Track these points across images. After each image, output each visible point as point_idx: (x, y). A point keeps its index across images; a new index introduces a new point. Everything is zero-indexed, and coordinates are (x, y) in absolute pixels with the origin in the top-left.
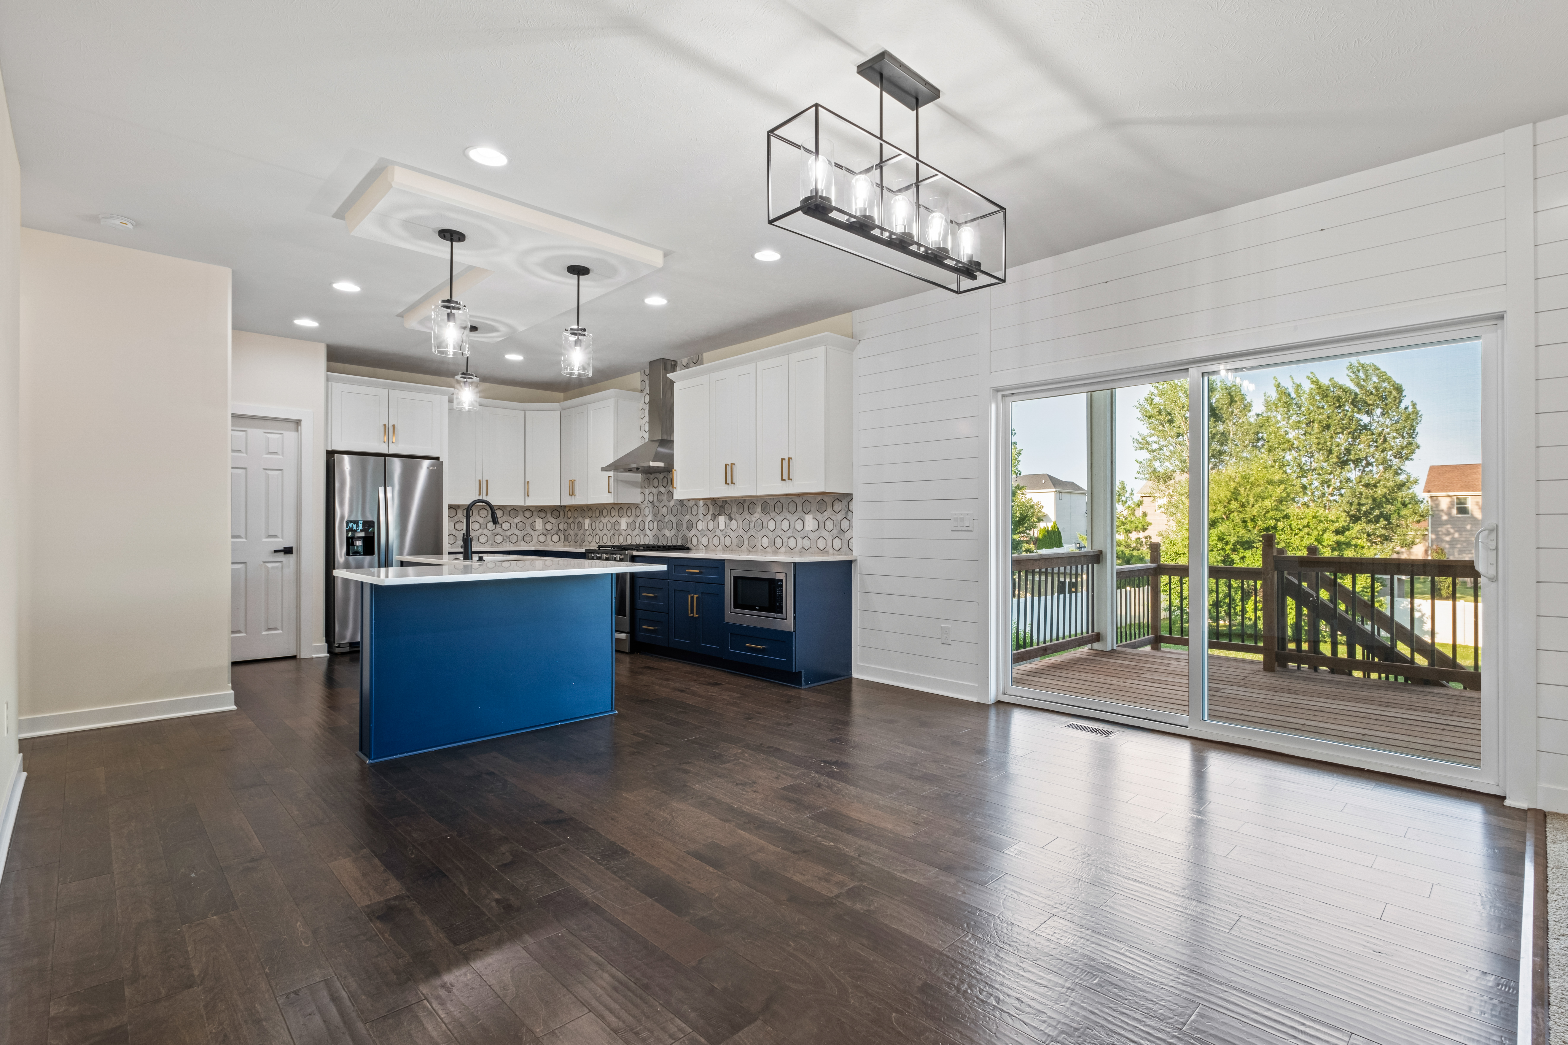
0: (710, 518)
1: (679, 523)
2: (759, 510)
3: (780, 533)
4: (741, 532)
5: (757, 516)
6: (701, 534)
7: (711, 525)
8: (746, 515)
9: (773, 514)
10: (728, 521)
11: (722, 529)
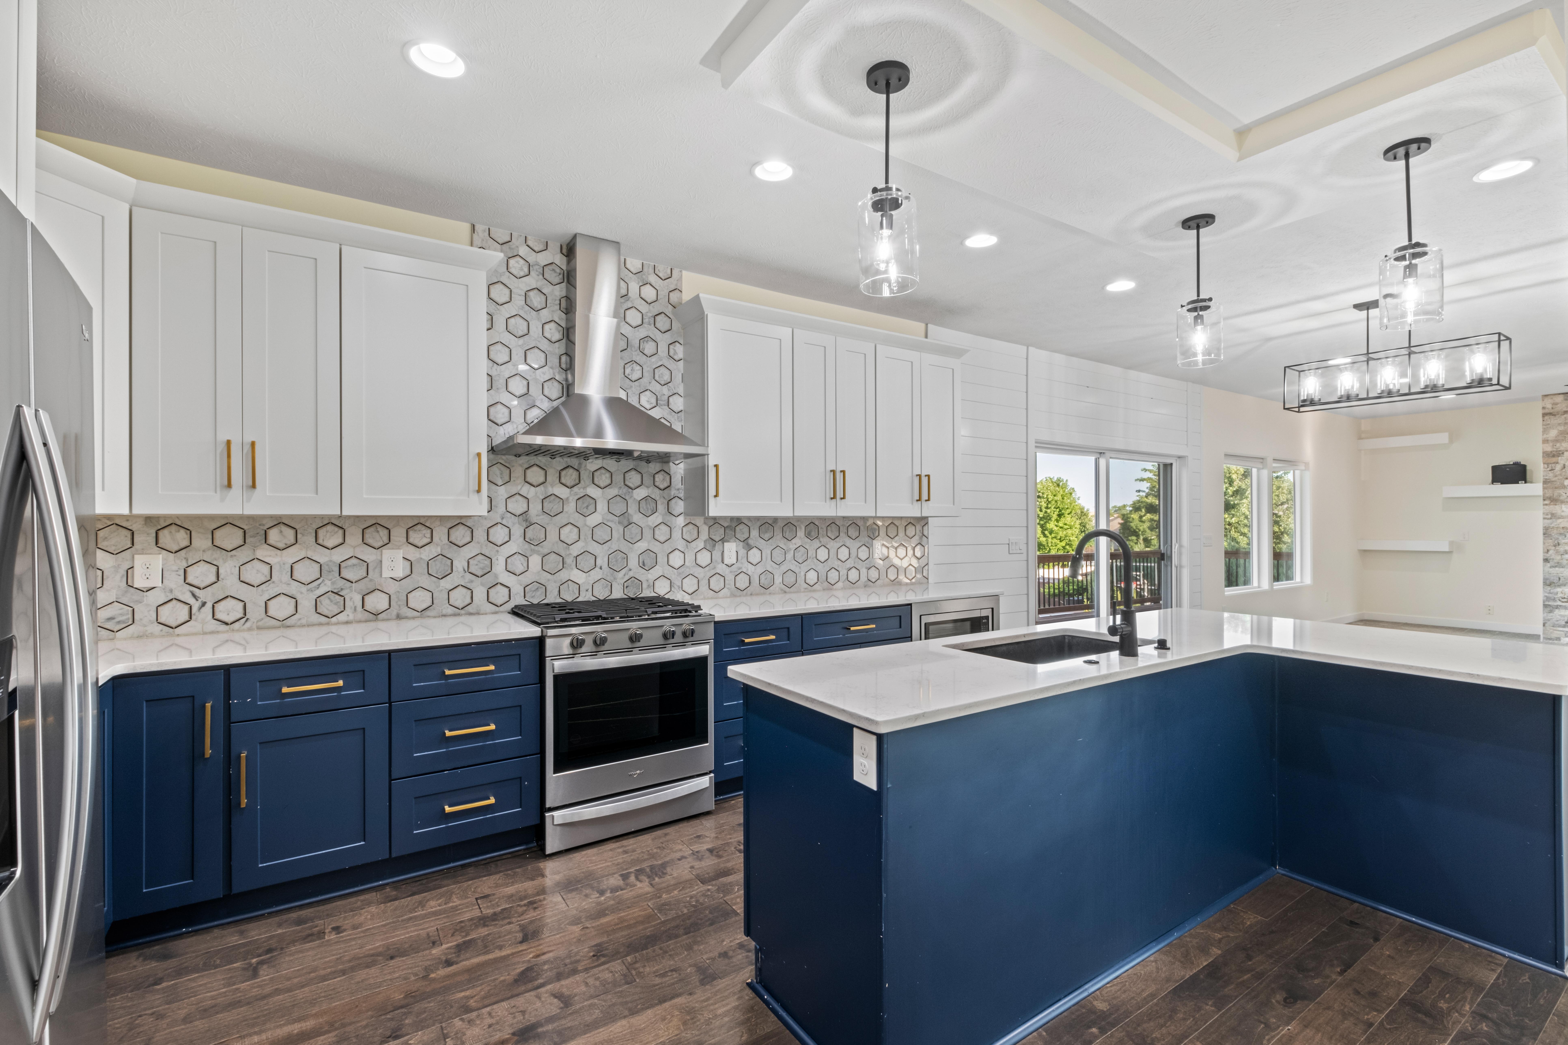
0: (702, 545)
1: (622, 556)
2: (801, 533)
3: (836, 564)
4: (770, 566)
5: (797, 542)
6: (680, 574)
7: (704, 558)
8: (779, 540)
9: (825, 540)
10: (742, 552)
11: (729, 563)
